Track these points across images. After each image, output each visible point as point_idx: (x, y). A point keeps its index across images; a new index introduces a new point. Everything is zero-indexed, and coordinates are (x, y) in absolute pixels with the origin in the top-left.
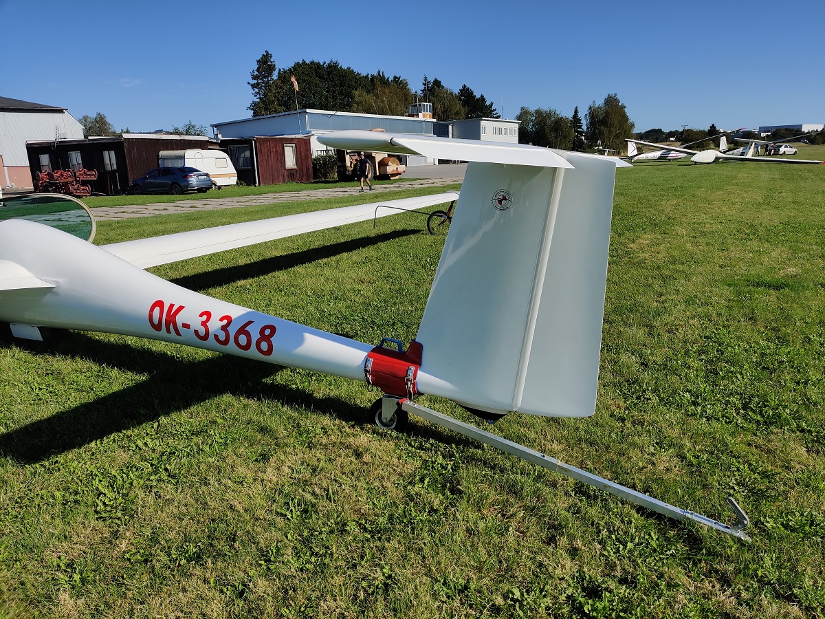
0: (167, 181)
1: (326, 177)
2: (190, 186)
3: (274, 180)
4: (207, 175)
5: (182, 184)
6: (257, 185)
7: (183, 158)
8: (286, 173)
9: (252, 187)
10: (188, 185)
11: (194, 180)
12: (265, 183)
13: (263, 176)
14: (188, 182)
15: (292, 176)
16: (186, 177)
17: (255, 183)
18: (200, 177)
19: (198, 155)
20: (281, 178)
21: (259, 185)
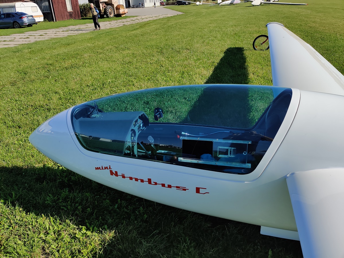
0: (10, 20)
1: (86, 16)
2: (25, 23)
3: (63, 18)
4: (32, 16)
5: (19, 22)
6: (55, 21)
7: (14, 7)
8: (68, 14)
9: (52, 22)
10: (23, 22)
11: (25, 20)
12: (59, 20)
13: (57, 16)
14: (23, 21)
15: (70, 15)
16: (21, 18)
17: (53, 20)
18: (29, 18)
19: (22, 5)
20: (66, 17)
21: (56, 21)
